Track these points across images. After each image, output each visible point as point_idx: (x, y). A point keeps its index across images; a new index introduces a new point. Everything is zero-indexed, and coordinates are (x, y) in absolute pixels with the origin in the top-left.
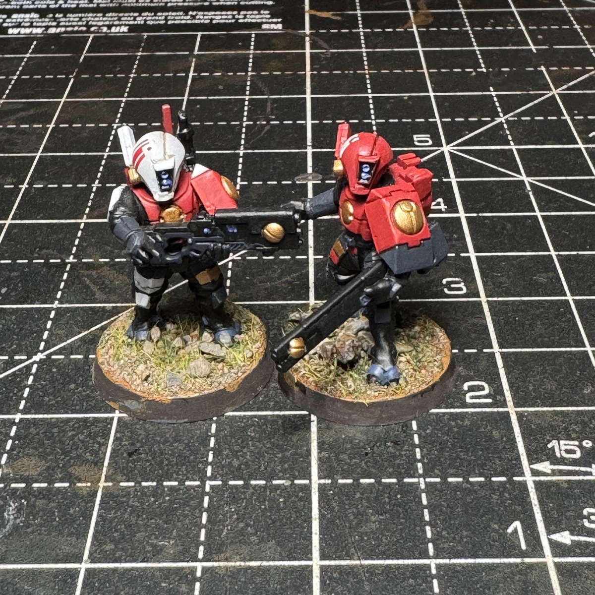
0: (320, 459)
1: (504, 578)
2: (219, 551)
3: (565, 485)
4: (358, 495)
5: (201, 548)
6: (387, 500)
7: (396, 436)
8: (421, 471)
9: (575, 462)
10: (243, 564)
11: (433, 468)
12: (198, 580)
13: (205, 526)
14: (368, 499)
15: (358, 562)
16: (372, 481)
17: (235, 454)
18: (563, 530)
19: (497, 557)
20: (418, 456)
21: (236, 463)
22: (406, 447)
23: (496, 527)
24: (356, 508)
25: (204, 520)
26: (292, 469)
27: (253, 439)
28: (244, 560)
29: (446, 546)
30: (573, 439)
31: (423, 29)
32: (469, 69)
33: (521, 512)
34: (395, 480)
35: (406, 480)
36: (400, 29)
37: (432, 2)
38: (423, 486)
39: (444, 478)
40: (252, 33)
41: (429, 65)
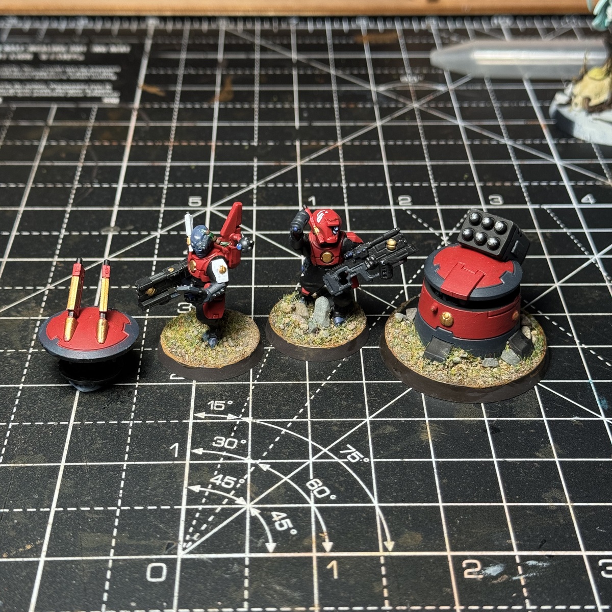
0: (77, 411)
1: (161, 471)
2: (11, 459)
3: (210, 424)
4: (94, 430)
6: (109, 432)
7: (123, 398)
8: (132, 417)
9: (220, 412)
10: (23, 465)
11: (140, 415)
13: (5, 446)
14: (99, 432)
15: (85, 464)
16: (104, 422)
17: (29, 408)
18: (200, 447)
19: (160, 461)
20: (133, 409)
21: (29, 413)
22: (127, 405)
23: (165, 446)
24: (92, 437)
25: (5, 443)
26: (60, 416)
27: (41, 399)
28: (24, 463)
29: (135, 455)
30: (223, 400)
31: (222, 106)
32: (245, 144)
33: (181, 438)
34: (116, 422)
35: (122, 422)
36: (205, 106)
37: (237, 81)
38: (131, 425)
39: (144, 421)
40: (95, 106)
41: (218, 139)
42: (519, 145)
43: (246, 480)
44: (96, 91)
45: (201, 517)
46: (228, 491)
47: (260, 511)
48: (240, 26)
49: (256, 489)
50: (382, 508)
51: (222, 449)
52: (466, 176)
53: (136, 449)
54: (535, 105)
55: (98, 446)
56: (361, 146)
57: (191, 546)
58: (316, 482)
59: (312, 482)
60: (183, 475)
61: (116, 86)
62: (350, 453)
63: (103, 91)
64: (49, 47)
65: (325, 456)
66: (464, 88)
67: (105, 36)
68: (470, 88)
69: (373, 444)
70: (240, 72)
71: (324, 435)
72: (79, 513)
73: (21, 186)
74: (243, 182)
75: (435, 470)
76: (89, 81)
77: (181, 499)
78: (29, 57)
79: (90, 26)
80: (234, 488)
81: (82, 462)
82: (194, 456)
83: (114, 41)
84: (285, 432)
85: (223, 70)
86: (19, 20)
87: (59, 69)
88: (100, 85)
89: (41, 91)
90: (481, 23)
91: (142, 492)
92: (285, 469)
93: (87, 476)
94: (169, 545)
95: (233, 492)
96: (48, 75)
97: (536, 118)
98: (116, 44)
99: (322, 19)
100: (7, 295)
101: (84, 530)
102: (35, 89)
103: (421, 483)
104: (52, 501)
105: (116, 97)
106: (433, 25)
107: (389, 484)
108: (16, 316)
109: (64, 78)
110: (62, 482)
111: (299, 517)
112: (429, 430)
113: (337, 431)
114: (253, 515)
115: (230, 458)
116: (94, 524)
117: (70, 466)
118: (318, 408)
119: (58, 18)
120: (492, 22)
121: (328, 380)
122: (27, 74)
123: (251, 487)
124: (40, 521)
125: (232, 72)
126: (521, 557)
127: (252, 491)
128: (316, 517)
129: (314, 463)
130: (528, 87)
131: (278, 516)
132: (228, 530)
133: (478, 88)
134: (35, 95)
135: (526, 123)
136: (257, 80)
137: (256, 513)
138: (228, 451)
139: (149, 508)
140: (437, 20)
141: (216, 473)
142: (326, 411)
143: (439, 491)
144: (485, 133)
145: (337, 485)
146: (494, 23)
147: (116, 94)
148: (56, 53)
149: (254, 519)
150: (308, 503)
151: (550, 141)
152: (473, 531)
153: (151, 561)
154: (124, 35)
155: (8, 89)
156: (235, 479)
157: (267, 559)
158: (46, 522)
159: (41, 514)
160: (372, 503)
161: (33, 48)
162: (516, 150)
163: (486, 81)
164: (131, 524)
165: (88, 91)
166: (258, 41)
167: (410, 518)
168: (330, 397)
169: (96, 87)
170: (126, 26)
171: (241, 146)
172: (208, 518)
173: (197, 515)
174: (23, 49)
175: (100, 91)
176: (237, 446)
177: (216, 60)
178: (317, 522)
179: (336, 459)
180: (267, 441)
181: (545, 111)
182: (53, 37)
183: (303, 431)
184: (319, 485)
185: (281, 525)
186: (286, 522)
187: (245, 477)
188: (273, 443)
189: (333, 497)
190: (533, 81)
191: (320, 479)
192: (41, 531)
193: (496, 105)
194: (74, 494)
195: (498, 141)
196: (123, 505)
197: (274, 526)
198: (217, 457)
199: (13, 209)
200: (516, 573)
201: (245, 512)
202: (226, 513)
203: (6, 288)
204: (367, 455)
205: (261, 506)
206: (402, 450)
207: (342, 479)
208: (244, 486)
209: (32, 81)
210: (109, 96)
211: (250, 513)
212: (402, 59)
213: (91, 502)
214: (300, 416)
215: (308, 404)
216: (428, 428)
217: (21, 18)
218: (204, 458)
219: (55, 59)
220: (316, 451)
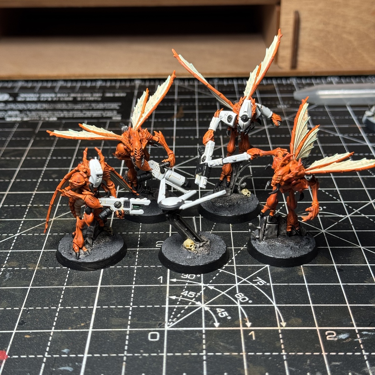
1: (153, 289)
2: (71, 284)
5: (66, 283)
6: (124, 271)
7: (131, 256)
8: (136, 264)
10: (77, 287)
11: (140, 264)
12: (64, 290)
13: (67, 278)
14: (118, 271)
15: (111, 286)
16: (121, 267)
18: (175, 278)
19: (153, 285)
20: (136, 261)
22: (133, 258)
23: (155, 278)
24: (114, 273)
25: (67, 277)
28: (78, 286)
29: (139, 282)
31: (178, 120)
32: (192, 137)
33: (163, 274)
34: (128, 267)
35: (131, 267)
36: (169, 120)
37: (186, 108)
38: (136, 268)
39: (143, 266)
40: (108, 121)
41: (176, 135)
42: (346, 136)
43: (201, 293)
44: (109, 114)
45: (177, 311)
46: (192, 299)
47: (209, 308)
48: (186, 83)
49: (207, 298)
50: (279, 307)
51: (187, 279)
52: (317, 151)
53: (139, 279)
54: (354, 118)
55: (118, 278)
56: (257, 138)
57: (172, 324)
58: (240, 294)
59: (238, 294)
60: (166, 291)
61: (119, 112)
62: (259, 281)
63: (112, 114)
64: (82, 94)
65: (245, 282)
66: (314, 110)
67: (112, 89)
68: (317, 110)
69: (271, 277)
70: (187, 104)
71: (243, 273)
72: (109, 309)
73: (69, 158)
74: (192, 155)
75: (307, 289)
76: (104, 110)
77: (166, 303)
78: (71, 99)
79: (104, 84)
80: (195, 297)
81: (110, 285)
82: (171, 283)
83: (117, 91)
84: (222, 271)
85: (178, 103)
86: (64, 82)
87: (88, 104)
88: (111, 111)
89: (79, 114)
90: (321, 80)
91: (144, 299)
92: (223, 289)
93: (113, 291)
94: (160, 324)
95: (194, 299)
96: (82, 107)
97: (355, 124)
98: (118, 92)
99: (232, 79)
100: (64, 208)
101: (113, 317)
102: (75, 114)
103: (299, 295)
104: (94, 303)
105: (119, 117)
106: (294, 81)
107: (281, 296)
108: (70, 218)
109: (91, 108)
110: (99, 294)
111: (232, 311)
112: (303, 270)
113: (251, 271)
114: (206, 310)
115: (191, 283)
116: (118, 314)
117: (103, 287)
118: (240, 260)
119: (86, 81)
120: (327, 79)
121: (245, 247)
122: (70, 107)
123: (204, 297)
124: (88, 313)
125: (183, 104)
126: (359, 330)
127: (204, 299)
128: (241, 311)
129: (239, 286)
130: (349, 109)
131: (220, 310)
132: (192, 317)
133: (321, 110)
134: (75, 116)
135: (349, 126)
136: (197, 108)
137: (207, 309)
138: (190, 280)
139: (148, 306)
140: (296, 79)
141: (184, 290)
142: (244, 261)
143: (310, 299)
144: (326, 131)
145: (252, 296)
146: (328, 80)
147: (119, 115)
148: (85, 97)
149: (206, 312)
150: (236, 304)
151: (363, 135)
152: (331, 317)
153: (151, 331)
154: (122, 88)
155: (60, 114)
156: (195, 293)
157: (215, 331)
158: (92, 313)
159: (88, 309)
160: (273, 304)
161: (73, 95)
162: (344, 139)
163: (325, 107)
164: (138, 314)
165: (104, 114)
166: (196, 90)
167: (294, 311)
168: (246, 255)
169: (108, 112)
170: (123, 84)
171: (190, 139)
172: (181, 311)
173: (175, 310)
174: (67, 95)
175: (110, 114)
176: (195, 277)
177: (174, 99)
178: (242, 313)
179: (251, 284)
180: (212, 275)
181: (360, 121)
182: (83, 90)
183: (231, 271)
184: (242, 296)
185: (222, 315)
186: (225, 313)
187: (200, 292)
188: (215, 276)
189: (250, 302)
190: (352, 106)
191: (242, 293)
192: (89, 317)
193: (332, 118)
194: (106, 300)
195: (334, 135)
196: (133, 305)
197: (218, 315)
198: (185, 283)
199: (66, 169)
200: (356, 337)
201: (201, 309)
202: (190, 309)
203: (64, 205)
204: (269, 282)
205: (210, 306)
206: (288, 280)
207: (255, 293)
208: (200, 296)
209: (73, 110)
210: (116, 116)
211: (204, 309)
212: (278, 97)
213: (116, 304)
214: (230, 264)
215: (234, 258)
216: (302, 269)
217: (66, 81)
218: (177, 283)
219: (85, 100)
220: (239, 280)
